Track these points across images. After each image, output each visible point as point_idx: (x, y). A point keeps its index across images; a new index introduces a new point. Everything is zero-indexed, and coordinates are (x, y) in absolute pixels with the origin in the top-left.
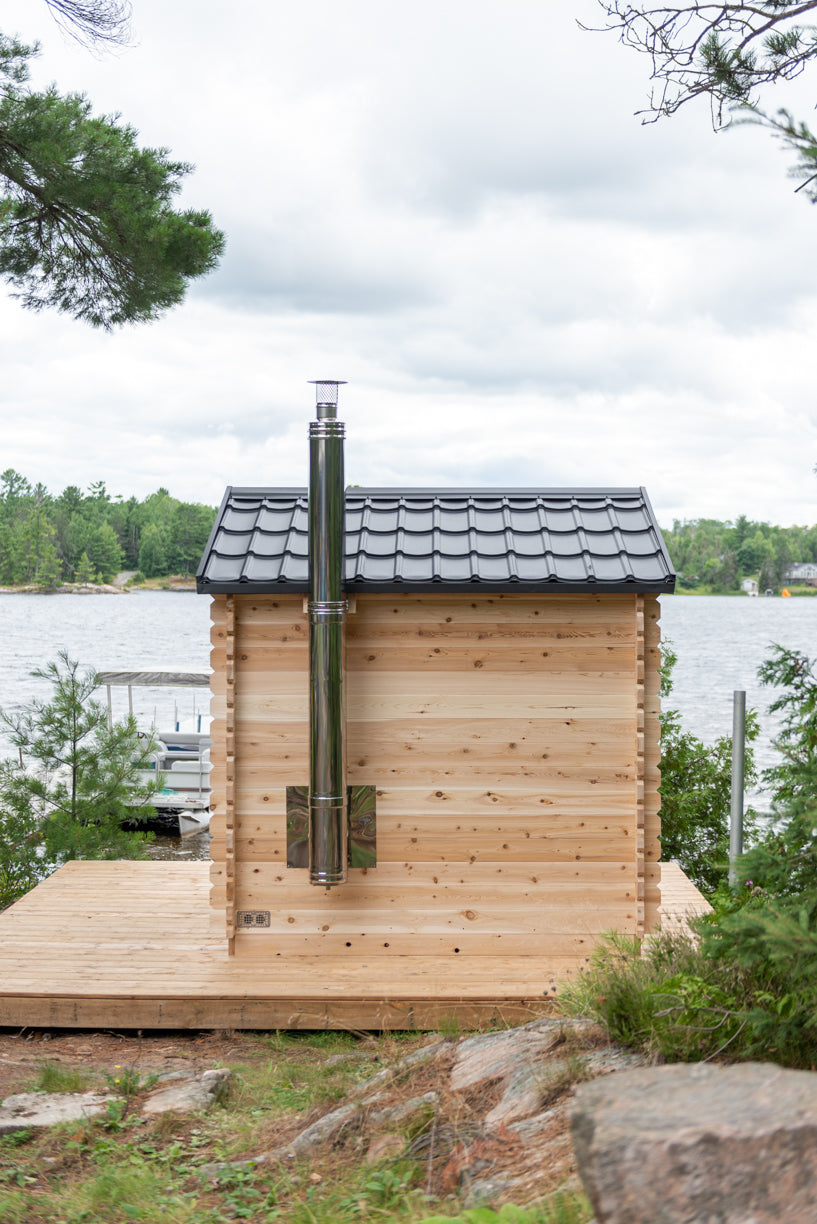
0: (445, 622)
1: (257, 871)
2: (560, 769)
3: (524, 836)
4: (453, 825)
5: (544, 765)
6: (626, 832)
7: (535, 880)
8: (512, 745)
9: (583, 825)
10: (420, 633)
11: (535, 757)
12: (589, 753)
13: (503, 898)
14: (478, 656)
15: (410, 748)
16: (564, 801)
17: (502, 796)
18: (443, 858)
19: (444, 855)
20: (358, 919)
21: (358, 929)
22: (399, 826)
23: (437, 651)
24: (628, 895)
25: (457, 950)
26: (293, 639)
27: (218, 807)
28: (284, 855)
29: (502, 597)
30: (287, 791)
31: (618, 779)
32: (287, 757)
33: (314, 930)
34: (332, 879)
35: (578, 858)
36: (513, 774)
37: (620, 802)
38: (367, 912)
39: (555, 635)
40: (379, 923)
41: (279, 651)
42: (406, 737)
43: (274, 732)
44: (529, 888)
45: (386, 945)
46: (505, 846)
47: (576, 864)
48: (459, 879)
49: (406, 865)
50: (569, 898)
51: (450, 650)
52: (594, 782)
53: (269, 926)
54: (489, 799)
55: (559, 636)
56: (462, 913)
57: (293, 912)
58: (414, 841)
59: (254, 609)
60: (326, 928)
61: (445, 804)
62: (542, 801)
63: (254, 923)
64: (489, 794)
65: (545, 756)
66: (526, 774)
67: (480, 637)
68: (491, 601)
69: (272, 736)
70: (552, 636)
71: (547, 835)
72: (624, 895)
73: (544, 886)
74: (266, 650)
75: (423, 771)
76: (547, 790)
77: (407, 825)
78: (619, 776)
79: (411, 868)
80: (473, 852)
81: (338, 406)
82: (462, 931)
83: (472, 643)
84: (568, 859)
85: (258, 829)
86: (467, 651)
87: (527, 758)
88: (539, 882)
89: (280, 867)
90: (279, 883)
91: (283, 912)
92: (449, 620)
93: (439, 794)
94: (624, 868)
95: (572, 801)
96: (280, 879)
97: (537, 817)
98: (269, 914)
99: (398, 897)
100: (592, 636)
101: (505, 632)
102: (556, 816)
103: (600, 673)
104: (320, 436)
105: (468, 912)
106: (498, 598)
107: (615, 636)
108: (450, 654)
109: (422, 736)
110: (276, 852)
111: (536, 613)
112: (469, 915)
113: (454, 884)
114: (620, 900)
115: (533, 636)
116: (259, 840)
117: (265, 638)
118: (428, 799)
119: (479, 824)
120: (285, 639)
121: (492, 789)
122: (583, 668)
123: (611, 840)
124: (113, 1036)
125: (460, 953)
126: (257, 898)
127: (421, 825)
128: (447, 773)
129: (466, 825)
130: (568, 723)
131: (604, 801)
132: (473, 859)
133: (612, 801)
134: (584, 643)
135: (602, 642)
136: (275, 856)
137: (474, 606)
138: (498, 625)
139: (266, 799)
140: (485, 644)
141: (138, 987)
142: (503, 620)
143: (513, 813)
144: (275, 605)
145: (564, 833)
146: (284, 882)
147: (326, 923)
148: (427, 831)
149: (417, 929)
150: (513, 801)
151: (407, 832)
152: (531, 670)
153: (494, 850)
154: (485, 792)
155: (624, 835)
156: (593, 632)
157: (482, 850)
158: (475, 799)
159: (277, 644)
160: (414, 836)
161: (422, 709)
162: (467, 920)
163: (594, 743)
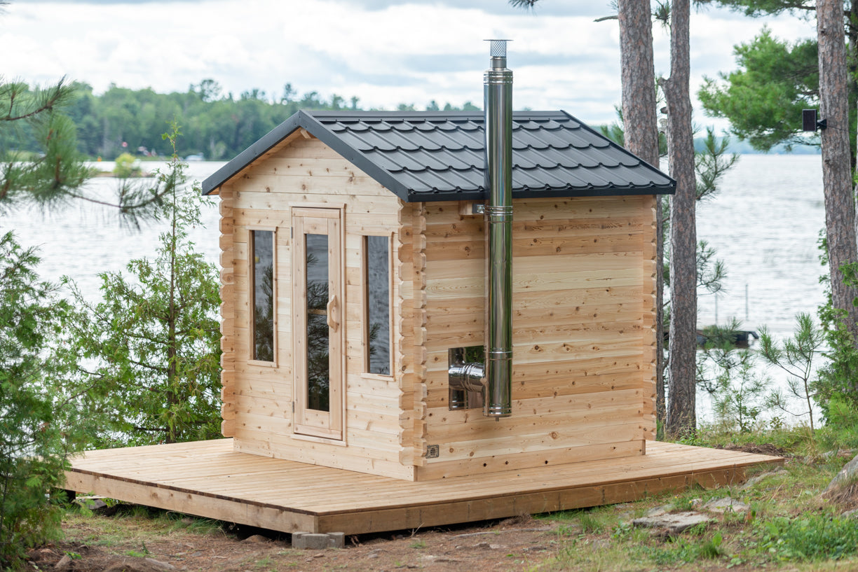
0: (539, 219)
1: (431, 415)
2: (604, 324)
3: (584, 374)
4: (544, 370)
5: (595, 321)
6: (638, 367)
7: (590, 406)
8: (577, 309)
9: (615, 363)
10: (526, 228)
11: (590, 317)
12: (619, 311)
13: (572, 421)
14: (558, 243)
15: (520, 315)
16: (605, 347)
17: (572, 347)
18: (539, 395)
19: (539, 393)
20: (490, 446)
21: (489, 453)
23: (535, 241)
24: (639, 412)
25: (546, 462)
26: (452, 235)
27: (407, 367)
28: (447, 401)
29: (572, 199)
30: (449, 352)
31: (634, 329)
32: (448, 326)
33: (465, 456)
35: (613, 388)
36: (578, 330)
37: (636, 345)
38: (496, 439)
40: (503, 447)
41: (443, 244)
42: (518, 306)
43: (441, 308)
44: (587, 412)
45: (507, 463)
46: (573, 383)
47: (611, 392)
48: (548, 410)
49: (519, 402)
50: (608, 418)
51: (543, 239)
52: (621, 332)
53: (438, 456)
54: (564, 349)
55: (603, 227)
56: (550, 434)
57: (453, 444)
58: (523, 383)
60: (472, 454)
61: (541, 354)
62: (594, 348)
63: (429, 454)
64: (564, 346)
65: (595, 315)
66: (585, 329)
67: (560, 230)
68: (565, 203)
69: (439, 310)
70: (599, 227)
71: (597, 373)
72: (637, 412)
73: (594, 411)
74: (435, 244)
75: (528, 330)
76: (596, 339)
77: (522, 372)
78: (635, 327)
79: (521, 404)
80: (556, 389)
82: (548, 448)
83: (554, 234)
84: (607, 389)
85: (432, 382)
86: (552, 240)
87: (585, 318)
88: (592, 407)
89: (445, 411)
90: (444, 423)
91: (447, 444)
92: (542, 217)
93: (537, 347)
94: (637, 392)
95: (610, 347)
96: (445, 419)
97: (590, 360)
98: (438, 446)
99: (514, 426)
100: (621, 226)
101: (574, 225)
102: (602, 358)
103: (625, 253)
105: (553, 433)
106: (570, 200)
107: (633, 226)
108: (543, 243)
109: (527, 305)
110: (442, 399)
111: (591, 211)
112: (554, 435)
113: (545, 414)
114: (635, 416)
115: (589, 227)
116: (432, 391)
117: (434, 235)
118: (531, 352)
119: (560, 368)
120: (446, 236)
121: (566, 341)
122: (616, 250)
123: (630, 373)
125: (548, 464)
126: (431, 436)
127: (527, 372)
128: (541, 332)
129: (552, 369)
130: (607, 291)
131: (627, 345)
132: (555, 394)
133: (632, 345)
134: (616, 232)
135: (626, 230)
136: (442, 402)
137: (556, 206)
138: (570, 220)
139: (436, 359)
140: (563, 234)
142: (572, 216)
143: (578, 358)
144: (441, 210)
145: (605, 371)
146: (447, 422)
147: (471, 451)
148: (530, 376)
149: (524, 449)
150: (579, 350)
151: (519, 378)
152: (587, 253)
153: (567, 386)
154: (562, 344)
155: (637, 369)
156: (621, 224)
157: (561, 387)
158: (557, 350)
159: (442, 240)
160: (522, 380)
161: (527, 284)
162: (552, 439)
163: (621, 304)
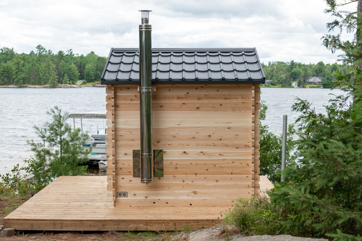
0: (186, 94)
1: (123, 178)
2: (226, 144)
3: (213, 166)
4: (189, 163)
5: (220, 142)
6: (248, 165)
7: (217, 181)
8: (210, 136)
9: (233, 162)
10: (178, 98)
11: (217, 140)
12: (235, 138)
13: (207, 187)
14: (198, 106)
15: (175, 137)
16: (227, 155)
17: (206, 153)
18: (186, 174)
19: (186, 173)
20: (157, 195)
21: (158, 198)
22: (171, 163)
23: (184, 104)
24: (249, 186)
25: (191, 205)
26: (134, 100)
27: (109, 157)
28: (132, 173)
29: (206, 85)
30: (133, 152)
31: (246, 147)
32: (133, 140)
33: (142, 198)
34: (149, 181)
35: (232, 173)
36: (210, 146)
37: (246, 155)
38: (160, 192)
39: (224, 98)
40: (165, 196)
41: (129, 104)
42: (173, 133)
44: (216, 183)
45: (167, 203)
46: (207, 170)
47: (231, 176)
48: (192, 181)
49: (174, 176)
50: (228, 187)
51: (188, 103)
52: (237, 148)
53: (127, 197)
54: (202, 154)
55: (226, 99)
56: (193, 192)
57: (136, 192)
58: (176, 168)
59: (121, 90)
60: (146, 197)
61: (187, 155)
62: (220, 154)
63: (122, 196)
64: (202, 152)
65: (221, 139)
66: (214, 145)
67: (199, 99)
68: (202, 87)
69: (127, 133)
70: (223, 99)
71: (221, 166)
72: (247, 186)
73: (220, 183)
74: (125, 104)
75: (179, 144)
76: (221, 151)
77: (174, 163)
79: (175, 177)
80: (196, 172)
81: (149, 19)
82: (192, 198)
83: (196, 101)
84: (229, 174)
85: (123, 164)
86: (194, 104)
87: (214, 140)
88: (218, 182)
89: (131, 177)
90: (130, 182)
91: (132, 192)
92: (188, 93)
93: (185, 152)
94: (247, 177)
95: (230, 154)
96: (131, 181)
97: (218, 160)
98: (127, 193)
99: (171, 187)
100: (237, 98)
101: (207, 97)
102: (224, 159)
103: (240, 111)
104: (143, 30)
105: (195, 192)
106: (205, 86)
107: (245, 98)
108: (188, 105)
109: (179, 133)
110: (129, 172)
111: (218, 91)
112: (195, 193)
113: (190, 182)
114: (246, 187)
115: (217, 99)
116: (123, 168)
117: (125, 99)
118: (181, 154)
119: (198, 162)
120: (132, 100)
122: (234, 109)
123: (243, 168)
124: (75, 233)
125: (192, 205)
126: (123, 188)
127: (179, 163)
128: (187, 145)
129: (194, 163)
130: (228, 128)
131: (241, 154)
132: (196, 174)
133: (243, 154)
134: (234, 101)
135: (240, 101)
136: (129, 173)
137: (196, 88)
138: (205, 95)
139: (126, 154)
140: (200, 101)
141: (83, 217)
142: (206, 93)
143: (210, 158)
144: (128, 88)
145: (227, 165)
146: (132, 182)
147: (147, 196)
148: (180, 165)
149: (177, 198)
150: (210, 155)
151: (174, 165)
152: (216, 110)
153: (203, 171)
154: (200, 152)
155: (247, 166)
156: (237, 97)
157: (199, 171)
158: (197, 154)
159: (129, 102)
160: (176, 166)
161: (179, 123)
162: (194, 194)
163: (237, 135)
